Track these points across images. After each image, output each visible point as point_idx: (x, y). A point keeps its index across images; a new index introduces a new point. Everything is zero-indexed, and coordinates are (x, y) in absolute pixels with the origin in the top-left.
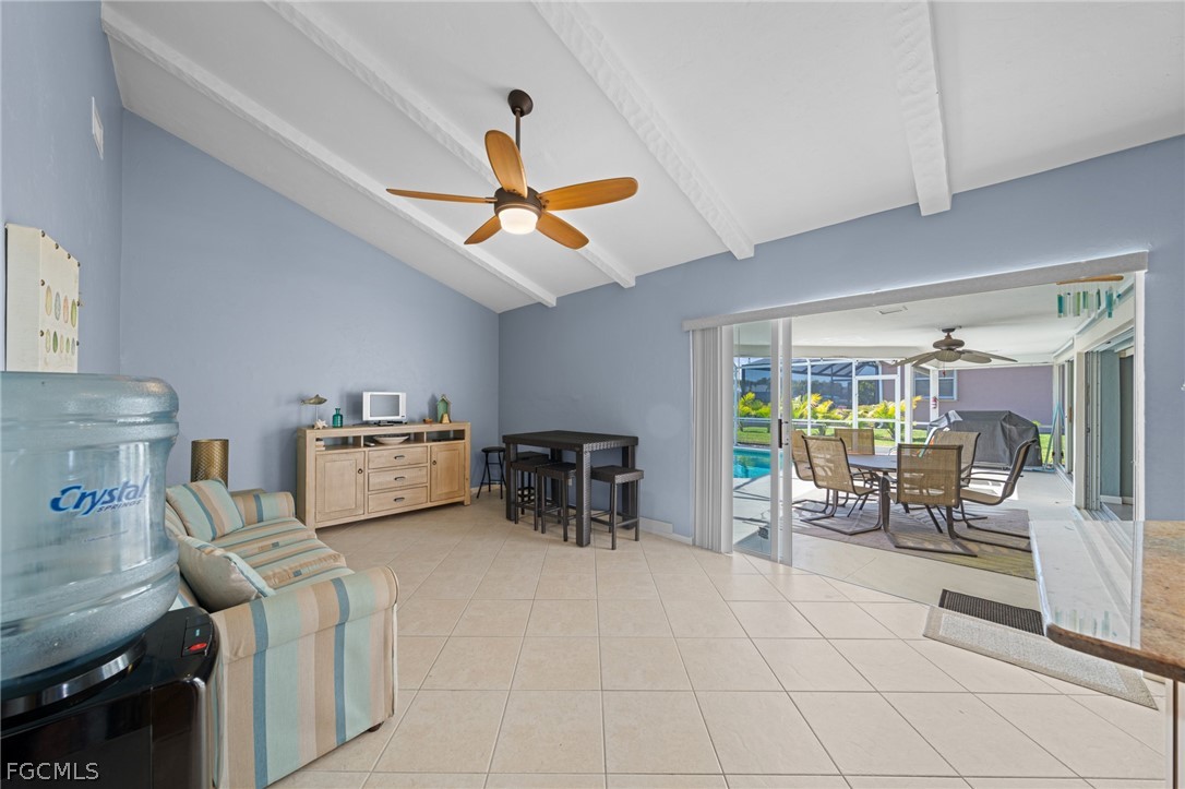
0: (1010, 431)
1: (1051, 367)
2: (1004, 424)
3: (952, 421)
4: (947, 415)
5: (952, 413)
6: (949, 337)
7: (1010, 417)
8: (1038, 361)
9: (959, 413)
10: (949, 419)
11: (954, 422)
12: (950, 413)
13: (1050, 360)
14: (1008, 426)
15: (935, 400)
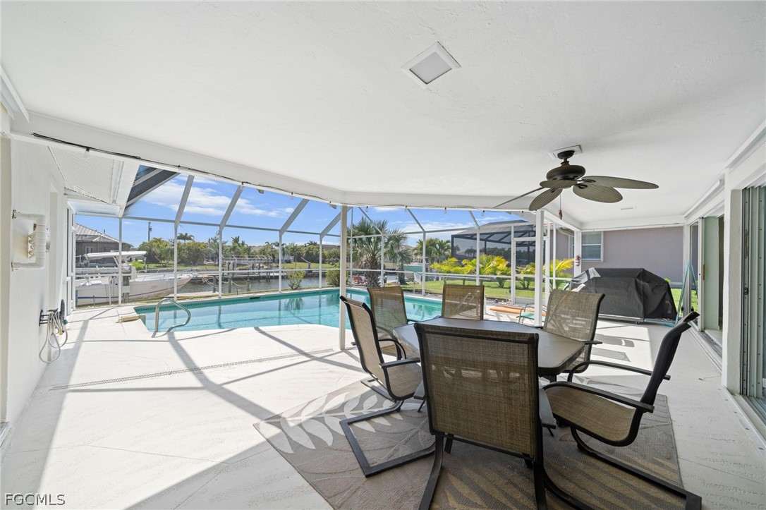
0: (643, 287)
1: (681, 228)
2: (638, 280)
3: (591, 277)
4: (587, 272)
5: (592, 270)
6: (566, 162)
7: (643, 275)
8: (669, 222)
9: (597, 270)
10: (589, 275)
11: (593, 279)
12: (590, 270)
13: (682, 221)
14: (642, 282)
15: (578, 258)
